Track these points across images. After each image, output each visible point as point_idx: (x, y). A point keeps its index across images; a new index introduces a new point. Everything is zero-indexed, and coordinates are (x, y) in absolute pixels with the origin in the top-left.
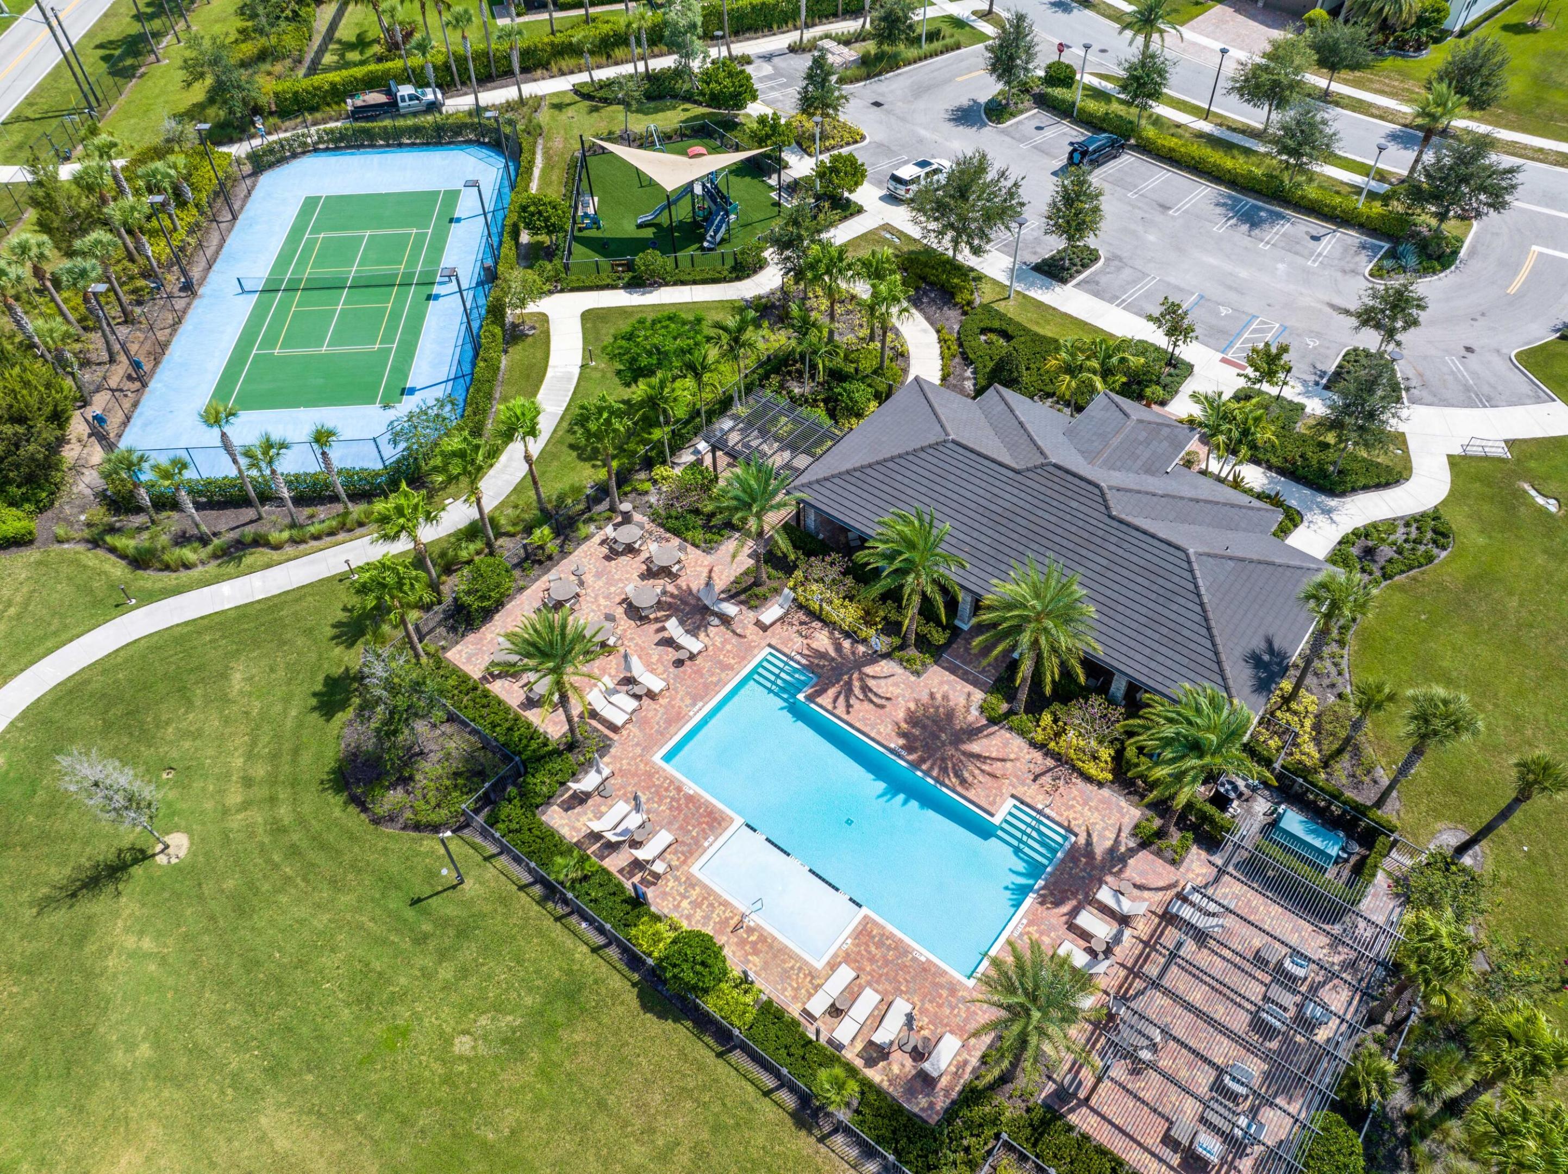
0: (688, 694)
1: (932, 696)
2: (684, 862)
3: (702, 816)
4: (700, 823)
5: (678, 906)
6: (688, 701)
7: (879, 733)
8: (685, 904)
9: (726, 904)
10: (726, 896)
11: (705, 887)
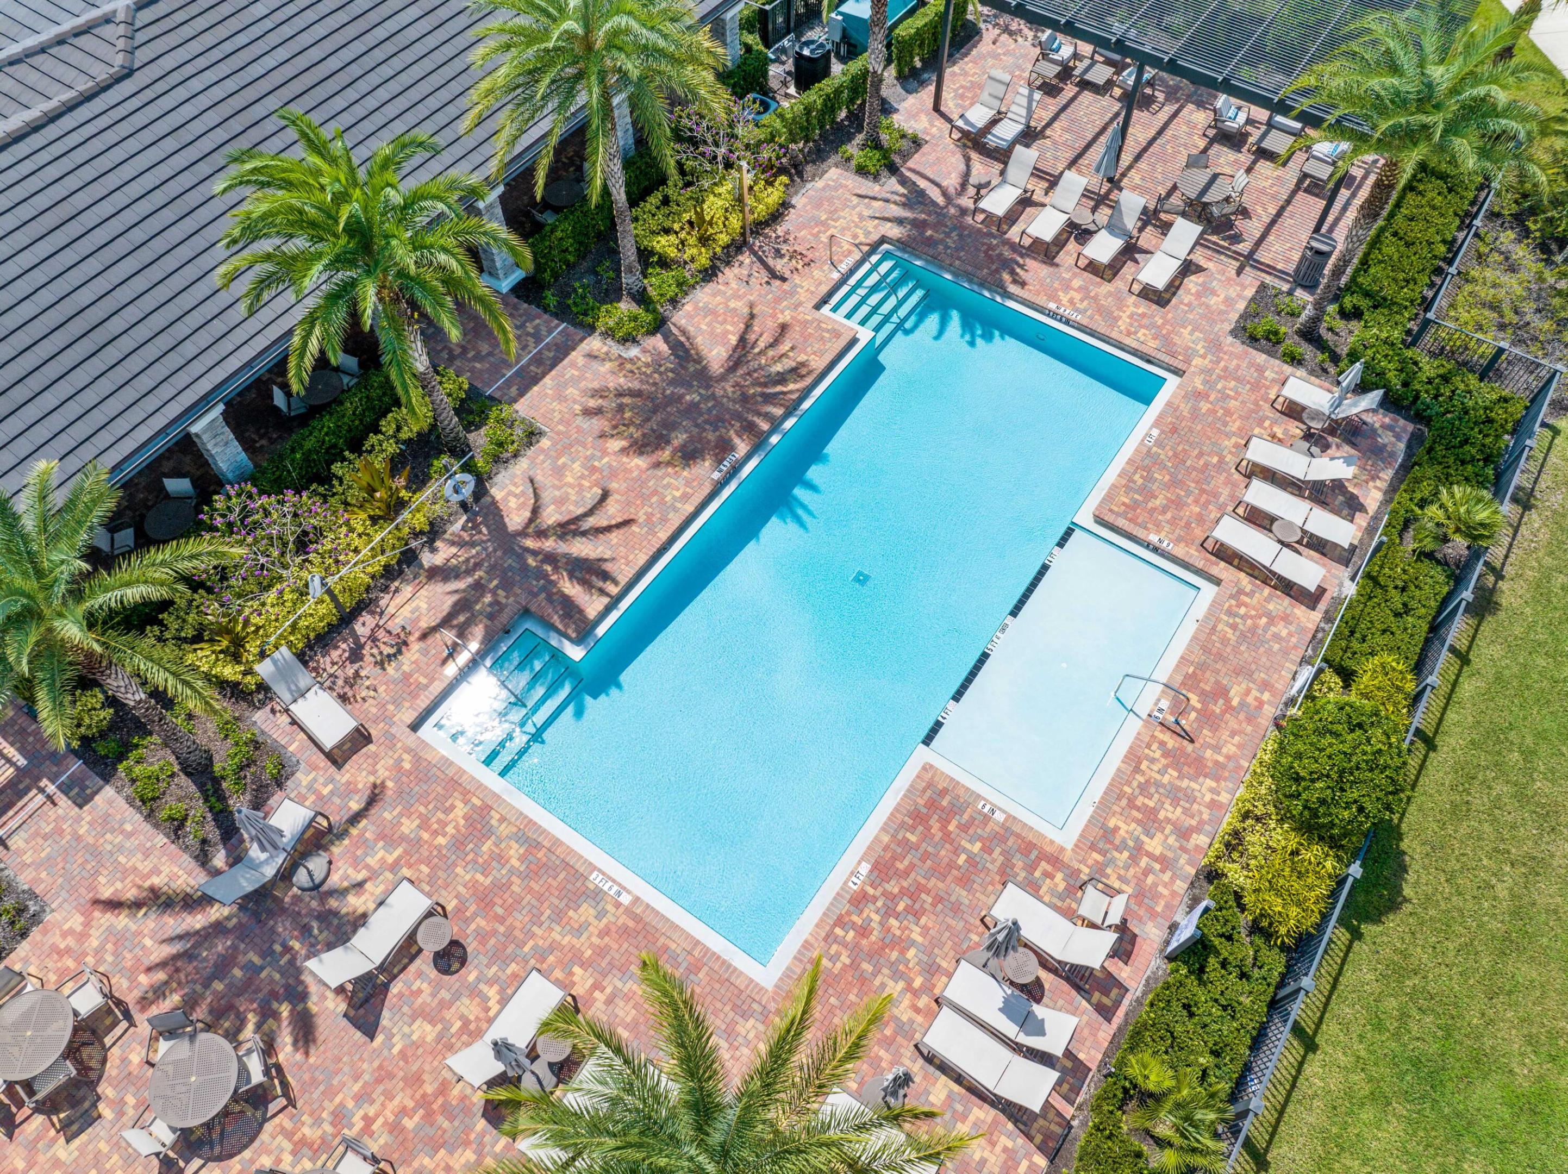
0: (559, 916)
1: (588, 413)
2: (1055, 860)
3: (927, 836)
4: (947, 837)
5: (1161, 859)
6: (586, 911)
7: (685, 497)
8: (1154, 845)
9: (1134, 758)
10: (1115, 761)
11: (1103, 807)
